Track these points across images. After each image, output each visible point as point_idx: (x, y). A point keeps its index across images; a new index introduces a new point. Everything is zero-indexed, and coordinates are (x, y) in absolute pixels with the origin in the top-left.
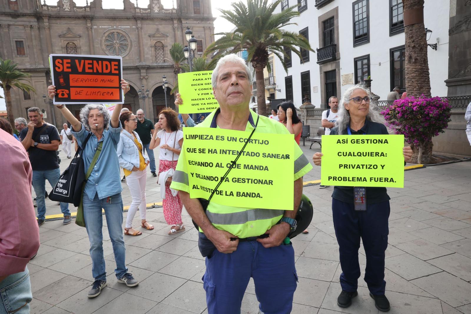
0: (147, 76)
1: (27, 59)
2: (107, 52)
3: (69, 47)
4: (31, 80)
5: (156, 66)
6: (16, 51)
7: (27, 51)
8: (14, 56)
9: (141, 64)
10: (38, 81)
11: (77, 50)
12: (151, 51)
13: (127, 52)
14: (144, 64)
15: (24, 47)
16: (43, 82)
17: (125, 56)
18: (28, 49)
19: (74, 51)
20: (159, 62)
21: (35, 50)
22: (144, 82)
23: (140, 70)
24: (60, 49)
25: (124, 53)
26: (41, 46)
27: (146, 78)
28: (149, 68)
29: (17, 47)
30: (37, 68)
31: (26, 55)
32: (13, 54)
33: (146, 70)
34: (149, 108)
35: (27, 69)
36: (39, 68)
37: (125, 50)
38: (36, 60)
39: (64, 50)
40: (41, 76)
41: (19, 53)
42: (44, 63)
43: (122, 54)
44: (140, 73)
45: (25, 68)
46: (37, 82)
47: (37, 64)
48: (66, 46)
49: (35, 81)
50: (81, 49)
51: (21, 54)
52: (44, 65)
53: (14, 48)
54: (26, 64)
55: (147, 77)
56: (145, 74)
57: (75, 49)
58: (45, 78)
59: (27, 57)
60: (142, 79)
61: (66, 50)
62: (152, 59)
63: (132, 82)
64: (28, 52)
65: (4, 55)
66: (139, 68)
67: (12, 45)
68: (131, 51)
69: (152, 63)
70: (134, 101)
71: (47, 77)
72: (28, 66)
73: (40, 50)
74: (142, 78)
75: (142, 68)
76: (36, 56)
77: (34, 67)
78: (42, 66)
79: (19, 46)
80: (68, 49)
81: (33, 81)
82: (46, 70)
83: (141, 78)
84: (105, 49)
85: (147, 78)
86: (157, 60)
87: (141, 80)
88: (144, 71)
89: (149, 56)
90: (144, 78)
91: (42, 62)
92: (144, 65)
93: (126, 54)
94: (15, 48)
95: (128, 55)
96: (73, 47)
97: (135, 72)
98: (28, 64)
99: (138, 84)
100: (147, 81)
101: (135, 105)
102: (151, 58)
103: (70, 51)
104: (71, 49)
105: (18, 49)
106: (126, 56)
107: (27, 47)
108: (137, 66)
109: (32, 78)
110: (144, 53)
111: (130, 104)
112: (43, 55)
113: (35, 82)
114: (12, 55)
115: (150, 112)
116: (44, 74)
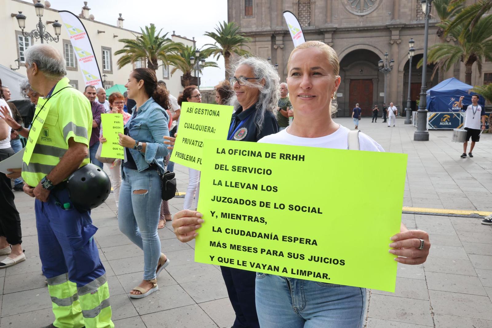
0: (400, 39)
1: (253, 20)
2: (349, 6)
3: (302, 3)
4: (256, 45)
5: (415, 24)
6: (244, 12)
7: (255, 10)
8: (241, 17)
9: (393, 22)
10: (262, 46)
11: (311, 5)
12: (412, 3)
13: (376, 5)
14: (398, 21)
15: (252, 6)
16: (268, 47)
17: (372, 12)
18: (256, 9)
19: (306, 7)
20: (421, 18)
21: (263, 9)
22: (395, 48)
23: (391, 31)
24: (291, 5)
25: (371, 8)
26: (270, 3)
27: (398, 43)
28: (404, 28)
29: (245, 7)
30: (262, 30)
31: (254, 16)
32: (241, 14)
33: (400, 31)
34: (398, 87)
35: (252, 32)
36: (265, 30)
37: (373, 3)
38: (263, 21)
39: (295, 7)
40: (266, 40)
41: (247, 14)
42: (271, 24)
43: (368, 8)
44: (391, 36)
45: (250, 31)
46: (261, 48)
47: (263, 26)
48: (298, 2)
49: (260, 46)
50: (315, 5)
51: (248, 14)
52: (271, 27)
53: (242, 7)
54: (252, 26)
55: (400, 41)
56: (397, 37)
57: (309, 5)
58: (270, 43)
59: (255, 17)
60: (392, 44)
61: (297, 7)
62: (411, 15)
63: (378, 49)
64: (256, 12)
65: (232, 17)
66: (389, 28)
67: (241, 4)
68: (381, 4)
69: (411, 20)
70: (378, 75)
71: (272, 42)
72: (254, 29)
73: (269, 8)
74: (392, 42)
75: (394, 28)
76: (263, 16)
77: (260, 29)
78: (268, 28)
79: (247, 5)
80: (300, 5)
81: (257, 47)
82: (272, 33)
83: (390, 43)
84: (346, 3)
85: (400, 43)
86: (419, 16)
87: (390, 45)
88: (397, 32)
89: (407, 10)
90: (395, 42)
91: (269, 23)
92: (398, 23)
93: (373, 10)
94: (244, 8)
95: (377, 10)
96: (307, 3)
97: (384, 33)
98: (254, 26)
99: (386, 51)
100: (399, 47)
101: (378, 82)
102: (409, 13)
103: (302, 7)
104: (304, 5)
105: (247, 9)
106: (374, 11)
107: (256, 6)
108: (386, 26)
109: (256, 43)
110: (399, 5)
111: (371, 80)
112: (271, 15)
113: (259, 48)
114: (240, 16)
115: (398, 92)
116: (269, 38)
